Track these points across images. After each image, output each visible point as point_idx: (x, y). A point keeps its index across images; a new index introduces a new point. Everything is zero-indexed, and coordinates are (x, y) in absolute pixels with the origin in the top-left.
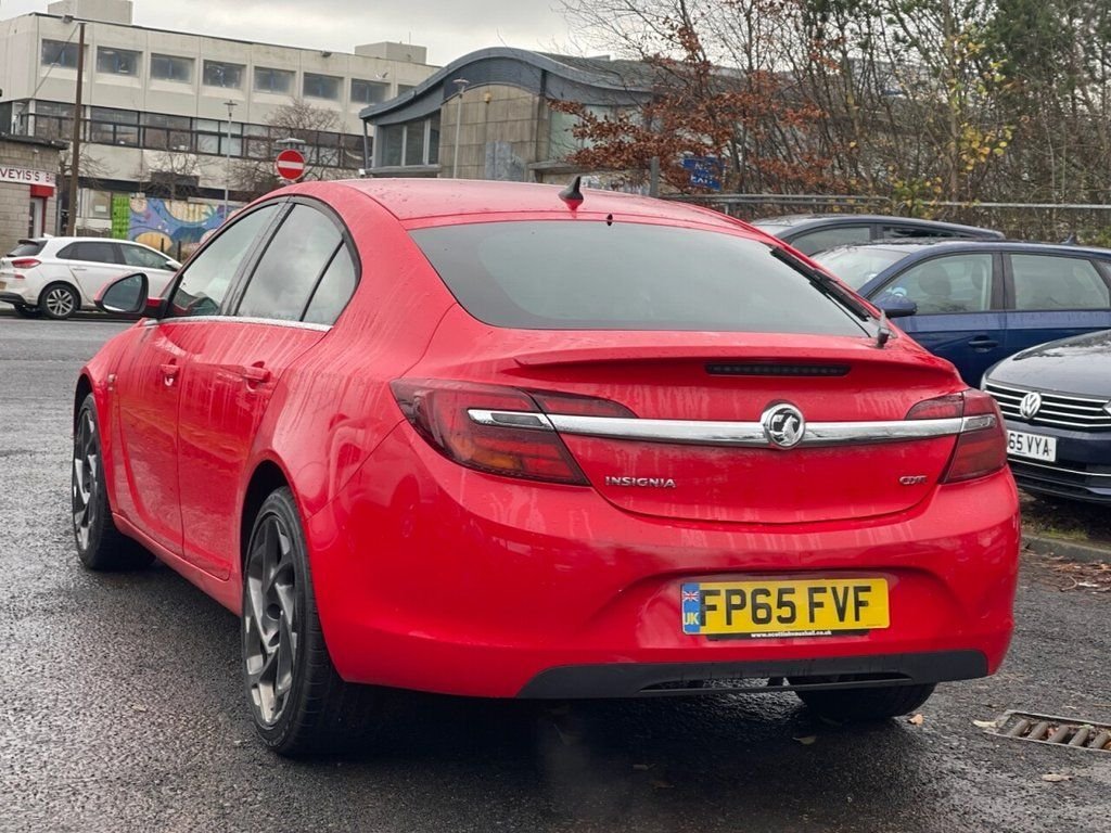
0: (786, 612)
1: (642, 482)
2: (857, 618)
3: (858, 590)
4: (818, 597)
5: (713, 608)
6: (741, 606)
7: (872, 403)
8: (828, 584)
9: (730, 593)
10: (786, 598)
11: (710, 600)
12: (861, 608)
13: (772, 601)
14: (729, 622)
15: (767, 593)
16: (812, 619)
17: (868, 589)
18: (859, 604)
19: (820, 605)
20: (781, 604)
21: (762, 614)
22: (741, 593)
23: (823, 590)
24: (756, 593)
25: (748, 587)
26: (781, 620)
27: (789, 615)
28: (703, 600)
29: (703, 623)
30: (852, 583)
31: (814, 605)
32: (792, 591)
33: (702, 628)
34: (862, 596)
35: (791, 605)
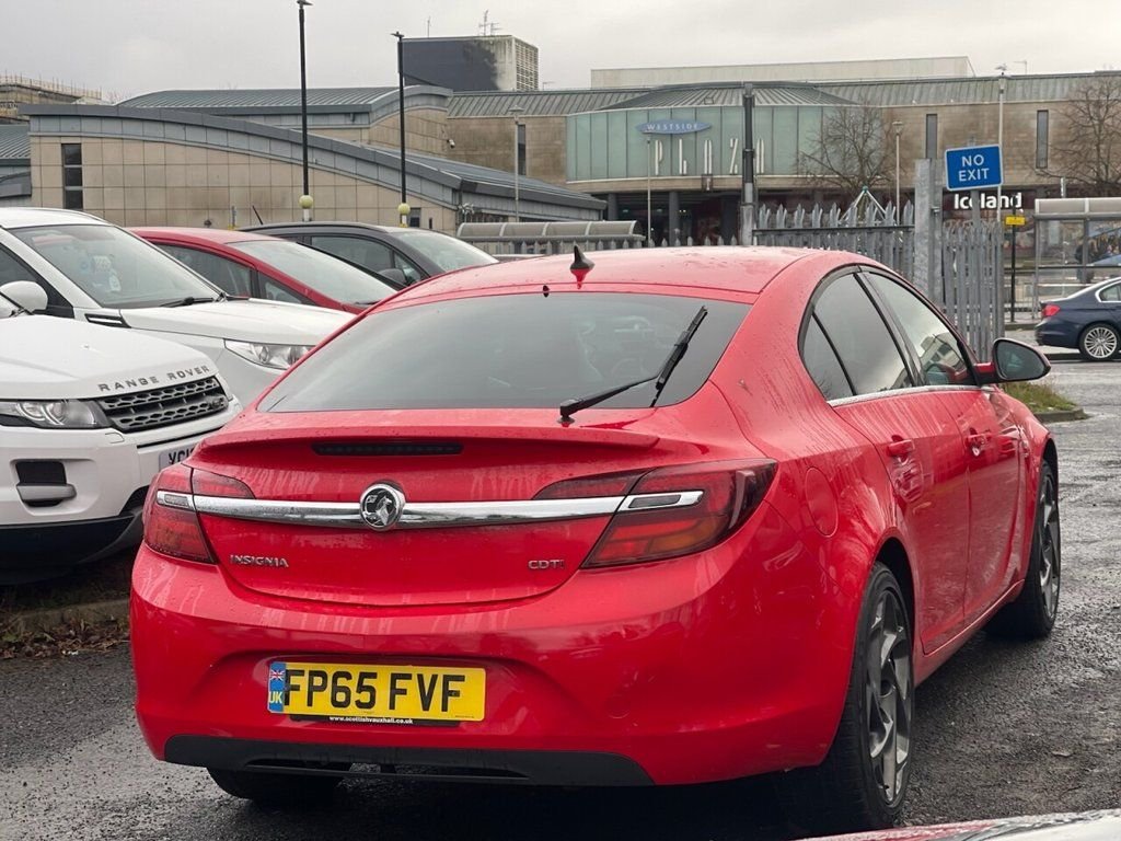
0: (365, 697)
1: (259, 560)
2: (445, 708)
3: (447, 679)
4: (400, 684)
5: (297, 688)
6: (322, 688)
7: (494, 482)
8: (414, 670)
9: (313, 674)
10: (367, 682)
11: (294, 680)
12: (449, 698)
13: (353, 684)
14: (310, 703)
15: (348, 676)
16: (392, 706)
17: (460, 678)
18: (447, 693)
19: (403, 692)
20: (361, 688)
21: (341, 697)
22: (323, 675)
23: (408, 677)
24: (337, 675)
25: (330, 669)
26: (360, 704)
27: (368, 700)
28: (288, 680)
29: (287, 702)
30: (442, 671)
31: (395, 691)
32: (373, 676)
33: (285, 707)
34: (453, 686)
35: (371, 690)
